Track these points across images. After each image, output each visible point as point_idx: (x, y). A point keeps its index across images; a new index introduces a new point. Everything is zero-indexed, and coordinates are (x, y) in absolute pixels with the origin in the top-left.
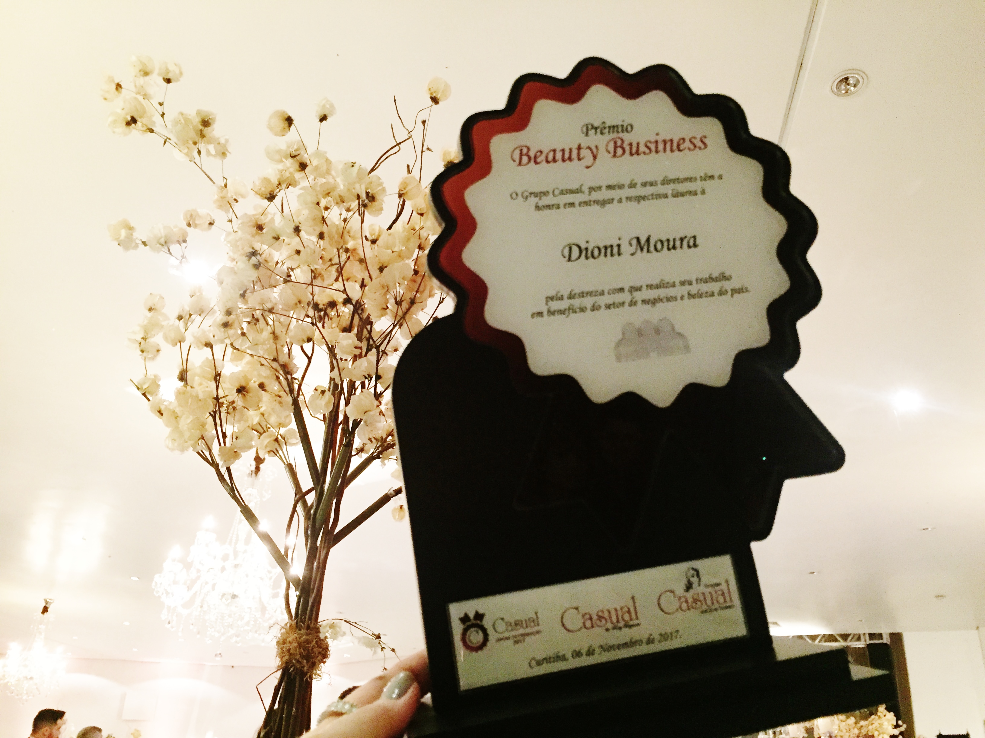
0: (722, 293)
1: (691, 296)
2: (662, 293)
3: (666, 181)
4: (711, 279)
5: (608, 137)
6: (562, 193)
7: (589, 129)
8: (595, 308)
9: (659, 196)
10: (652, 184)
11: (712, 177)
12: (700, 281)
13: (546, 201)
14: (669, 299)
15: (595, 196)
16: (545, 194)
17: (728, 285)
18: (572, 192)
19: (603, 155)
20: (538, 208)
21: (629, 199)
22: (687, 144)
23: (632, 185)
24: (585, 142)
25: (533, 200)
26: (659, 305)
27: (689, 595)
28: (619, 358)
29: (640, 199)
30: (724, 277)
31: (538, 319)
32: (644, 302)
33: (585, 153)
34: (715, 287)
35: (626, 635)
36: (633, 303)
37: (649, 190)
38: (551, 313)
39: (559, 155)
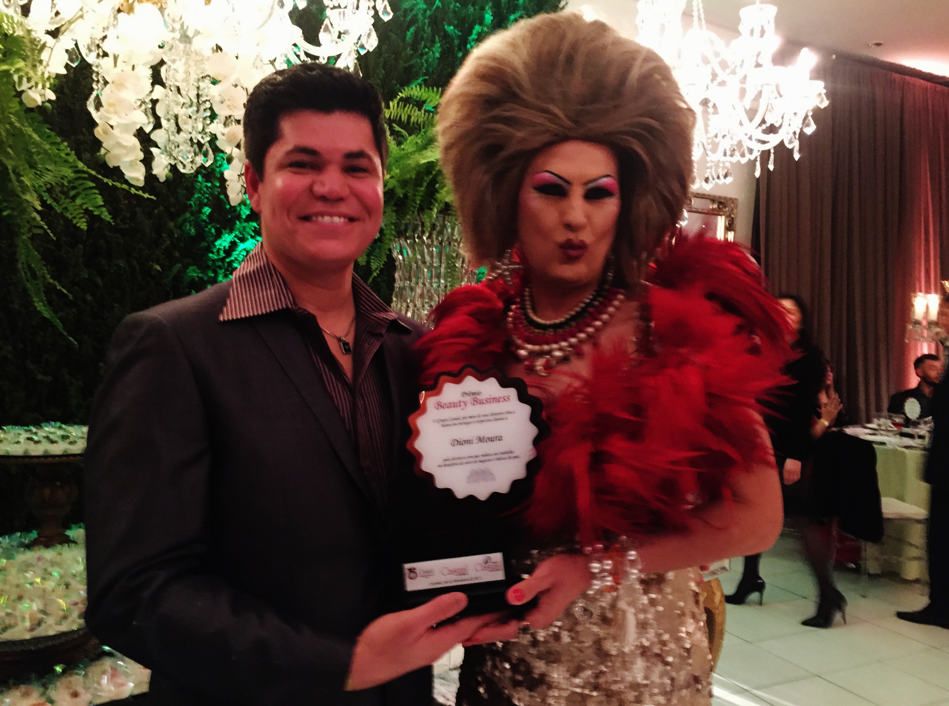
0: (509, 458)
1: (498, 459)
2: (487, 458)
3: (492, 414)
4: (507, 453)
5: (472, 397)
6: (452, 420)
7: (465, 394)
8: (461, 464)
9: (489, 420)
10: (487, 416)
11: (510, 413)
12: (502, 453)
13: (446, 423)
14: (489, 460)
15: (465, 421)
16: (445, 420)
17: (512, 455)
18: (456, 419)
19: (469, 405)
20: (443, 426)
21: (478, 422)
22: (502, 399)
23: (479, 416)
24: (462, 399)
25: (442, 423)
26: (486, 463)
27: (487, 565)
28: (469, 482)
29: (482, 421)
30: (511, 452)
31: (440, 468)
32: (480, 461)
33: (462, 404)
34: (506, 456)
35: (463, 577)
36: (475, 462)
37: (486, 418)
38: (445, 465)
39: (452, 405)
